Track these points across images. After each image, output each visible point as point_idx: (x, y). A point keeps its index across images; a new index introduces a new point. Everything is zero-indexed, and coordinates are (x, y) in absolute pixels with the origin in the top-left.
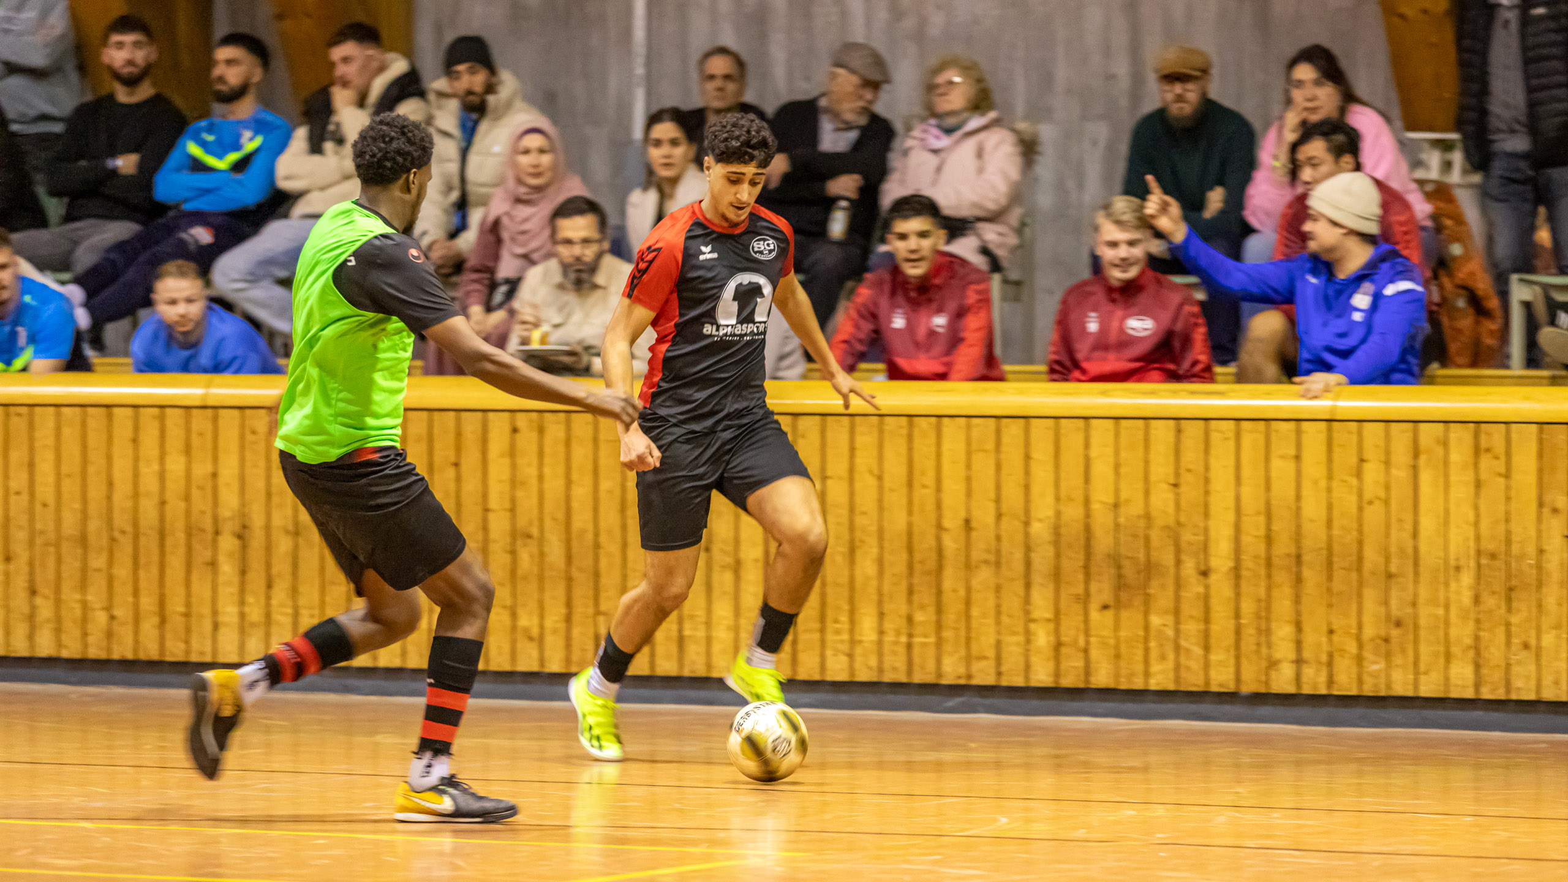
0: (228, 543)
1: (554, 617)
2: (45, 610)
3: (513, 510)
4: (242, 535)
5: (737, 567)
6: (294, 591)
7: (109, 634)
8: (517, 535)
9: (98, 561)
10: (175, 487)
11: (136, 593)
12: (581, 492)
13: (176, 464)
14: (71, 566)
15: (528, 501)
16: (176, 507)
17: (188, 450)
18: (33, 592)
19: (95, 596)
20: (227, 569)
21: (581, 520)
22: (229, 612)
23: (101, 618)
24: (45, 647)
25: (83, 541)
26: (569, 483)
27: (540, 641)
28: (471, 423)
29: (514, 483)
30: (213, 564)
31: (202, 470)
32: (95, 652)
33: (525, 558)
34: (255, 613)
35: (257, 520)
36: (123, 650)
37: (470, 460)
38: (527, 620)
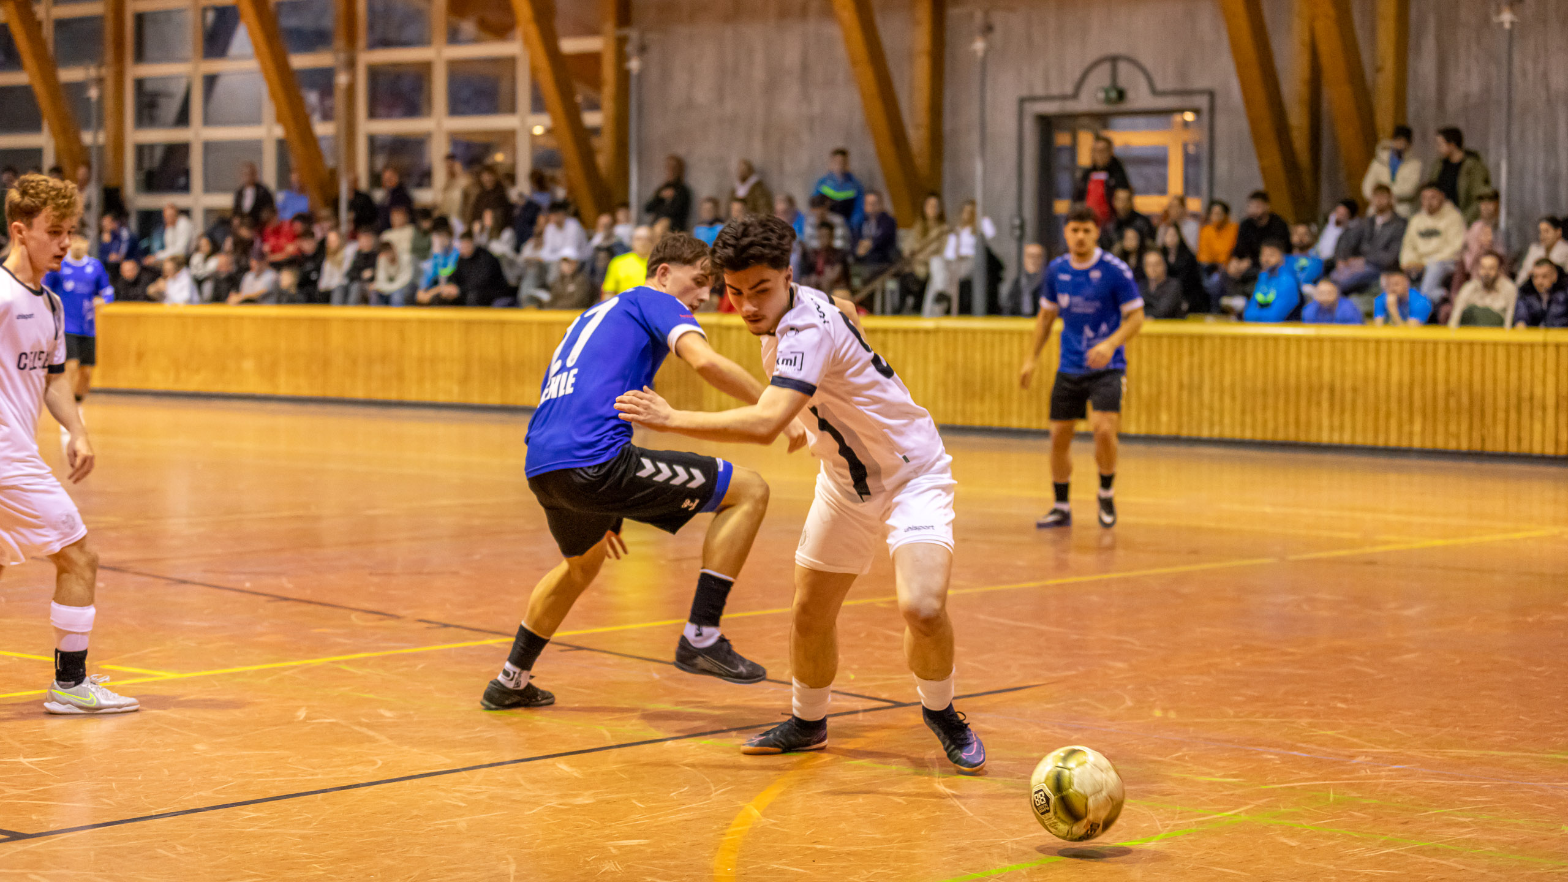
0: (1325, 394)
1: (1464, 427)
2: (1248, 420)
3: (1447, 382)
4: (1332, 390)
5: (1544, 409)
6: (1353, 415)
7: (1276, 430)
8: (1449, 394)
9: (1270, 401)
10: (1304, 369)
11: (1286, 414)
12: (1477, 377)
13: (1304, 361)
14: (1259, 402)
15: (1453, 379)
16: (1304, 379)
17: (1309, 356)
18: (1243, 412)
19: (1270, 414)
20: (1325, 405)
21: (1477, 386)
22: (1326, 422)
23: (1271, 425)
24: (1248, 435)
25: (1265, 393)
26: (1471, 372)
27: (1458, 437)
28: (1430, 347)
29: (1448, 370)
30: (1319, 404)
31: (1315, 363)
32: (1269, 436)
33: (1453, 403)
34: (1336, 422)
35: (1338, 384)
36: (1281, 437)
37: (1429, 360)
38: (1453, 428)
